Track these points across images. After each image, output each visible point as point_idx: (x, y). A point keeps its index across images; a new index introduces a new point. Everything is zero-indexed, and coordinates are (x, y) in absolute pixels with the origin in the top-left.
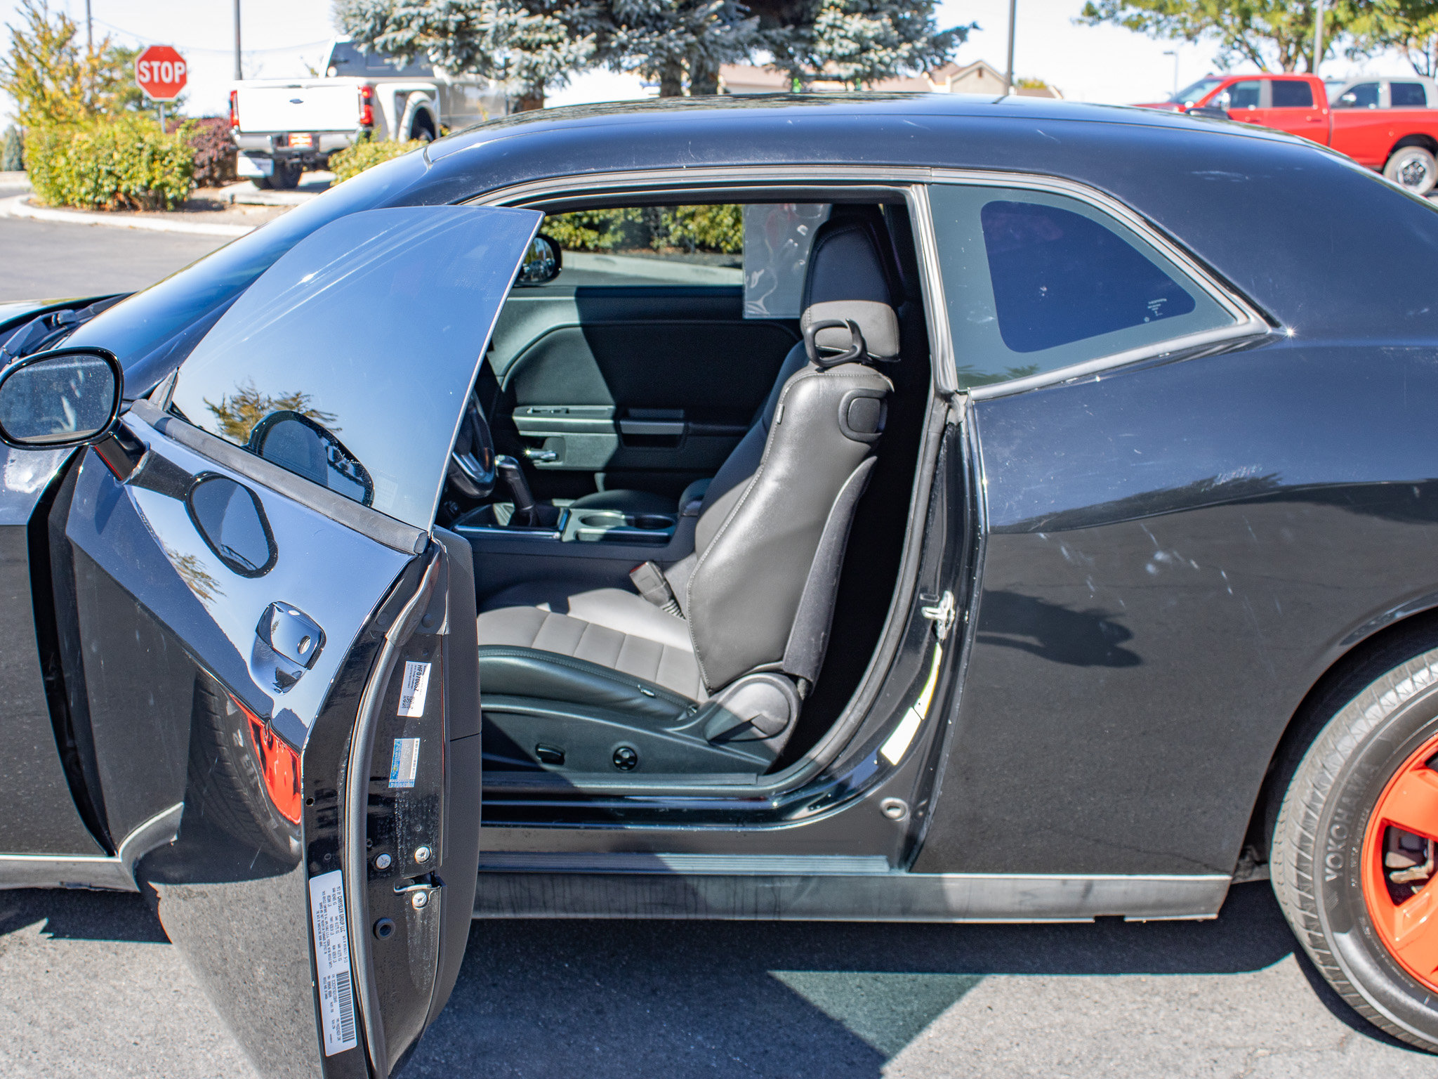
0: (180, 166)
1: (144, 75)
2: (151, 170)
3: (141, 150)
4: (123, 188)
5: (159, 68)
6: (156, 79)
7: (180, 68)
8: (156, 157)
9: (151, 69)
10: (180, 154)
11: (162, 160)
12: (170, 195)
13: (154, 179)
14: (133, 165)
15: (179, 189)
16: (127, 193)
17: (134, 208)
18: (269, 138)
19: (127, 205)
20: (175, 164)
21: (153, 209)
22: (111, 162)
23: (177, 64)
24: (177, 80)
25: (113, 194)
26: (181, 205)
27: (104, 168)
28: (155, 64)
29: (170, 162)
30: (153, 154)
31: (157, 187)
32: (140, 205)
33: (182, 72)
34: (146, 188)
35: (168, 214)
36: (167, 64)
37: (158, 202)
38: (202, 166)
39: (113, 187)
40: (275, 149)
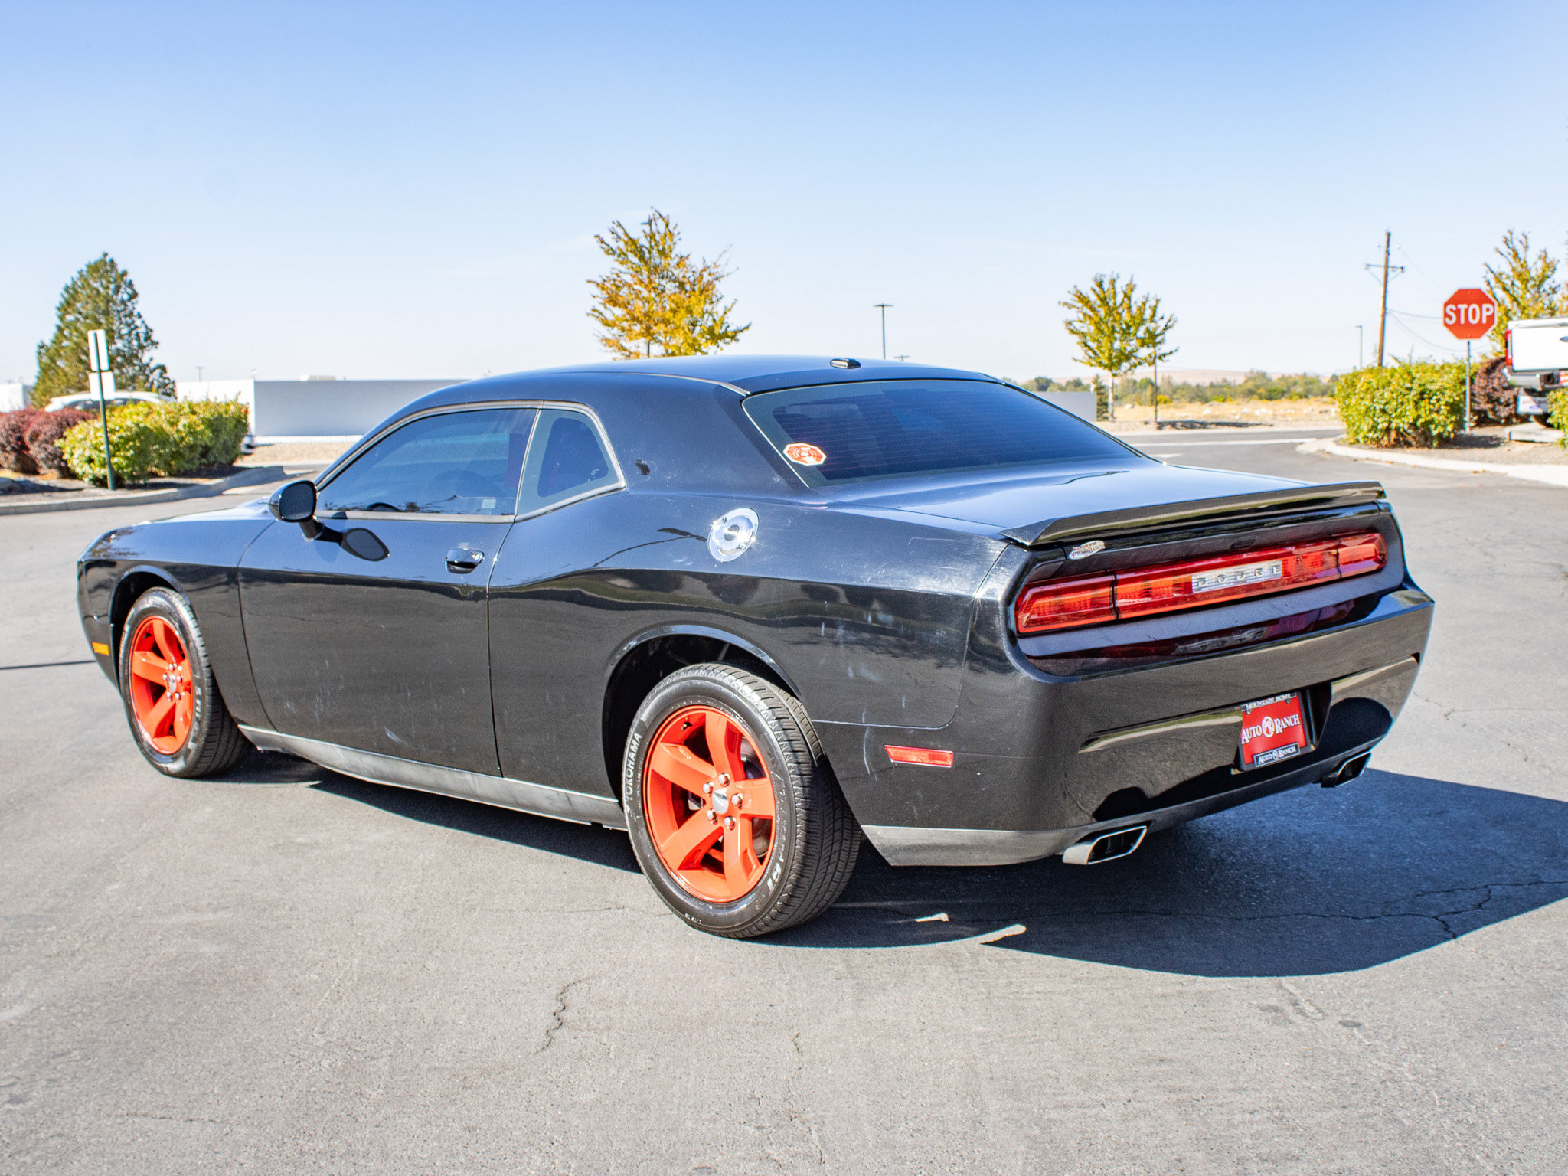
0: (1447, 404)
1: (1451, 318)
2: (1417, 408)
3: (1410, 389)
4: (1393, 426)
5: (1466, 311)
6: (1463, 321)
7: (1488, 310)
8: (1425, 396)
9: (1458, 312)
10: (1448, 393)
11: (1430, 399)
12: (1435, 433)
13: (1419, 417)
14: (1402, 404)
15: (1445, 426)
16: (1397, 429)
17: (1408, 444)
18: (1538, 376)
19: (1401, 442)
20: (1442, 403)
21: (1423, 446)
22: (1384, 402)
23: (1485, 306)
24: (1484, 321)
25: (1388, 430)
26: (1445, 442)
27: (1378, 407)
28: (1462, 307)
29: (1438, 400)
30: (1422, 393)
31: (1422, 424)
32: (1414, 443)
33: (1490, 313)
34: (1413, 425)
35: (1433, 451)
36: (1475, 306)
37: (1424, 437)
38: (1508, 405)
39: (1386, 425)
40: (1543, 387)
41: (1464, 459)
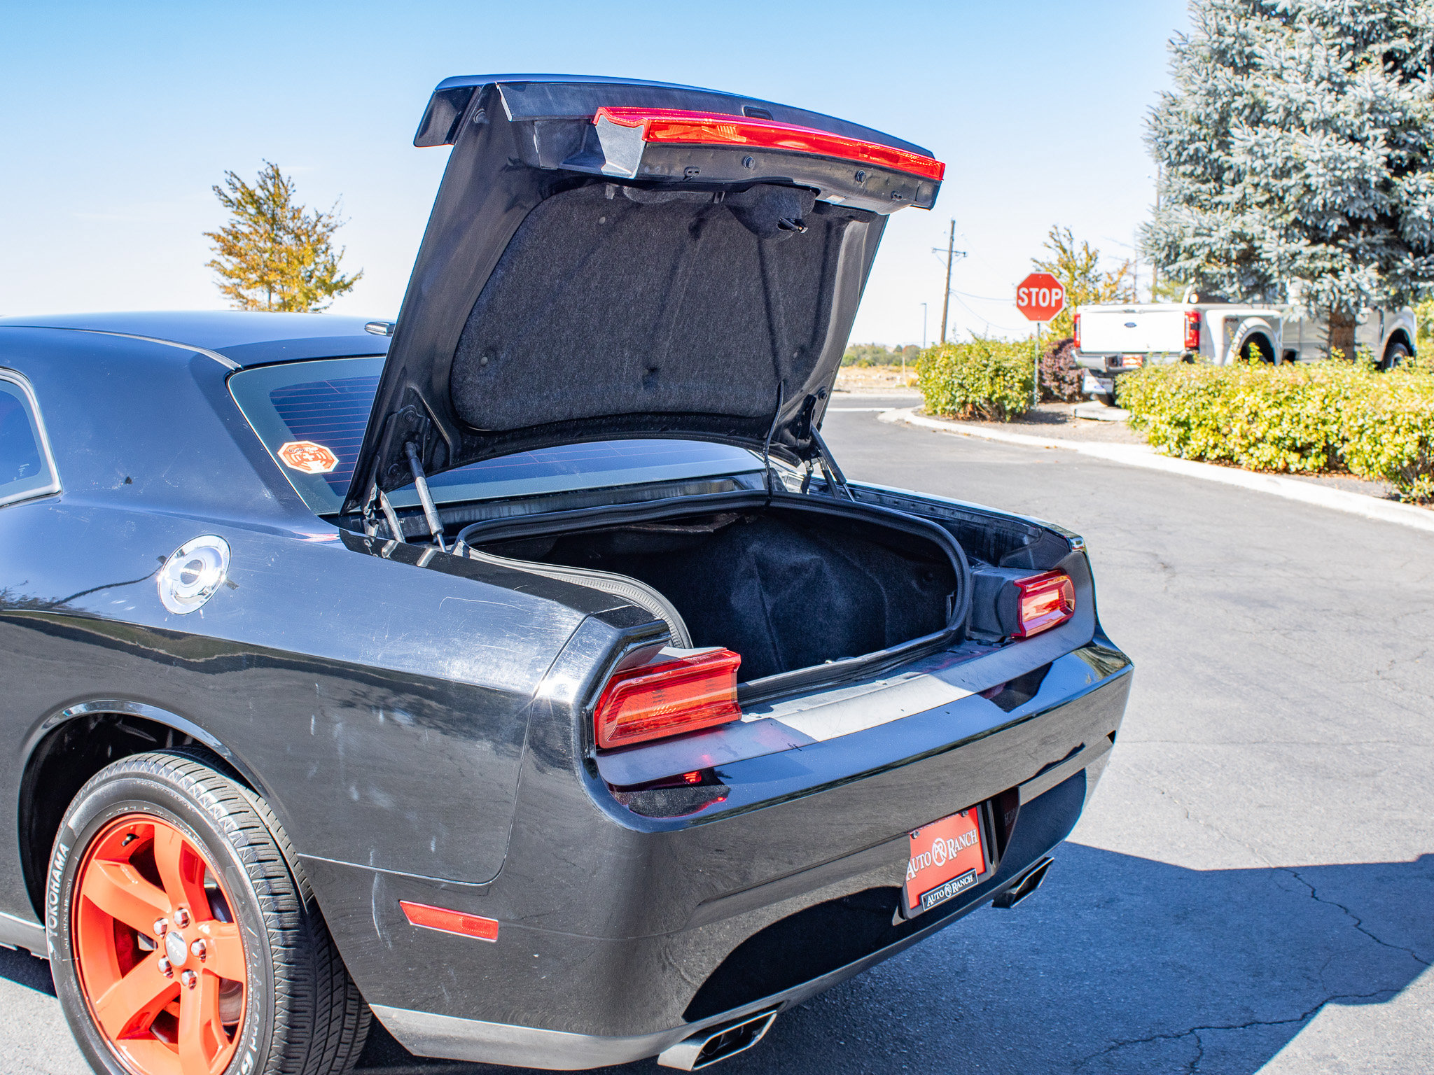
0: (1020, 381)
1: (1023, 300)
2: (992, 385)
3: (986, 366)
4: (970, 400)
5: (1037, 294)
6: (1034, 304)
7: (1057, 294)
8: (1000, 373)
9: (1029, 295)
10: (1021, 371)
11: (1005, 376)
12: (1008, 408)
13: (994, 392)
14: (979, 379)
15: (1017, 402)
16: (973, 403)
17: (983, 418)
18: (1103, 358)
19: (977, 415)
20: (1016, 380)
21: (997, 420)
22: (962, 377)
23: (1054, 290)
24: (1053, 304)
25: (964, 404)
26: (1018, 417)
27: (956, 381)
28: (1034, 290)
29: (1012, 377)
30: (997, 370)
31: (997, 399)
32: (988, 417)
33: (1058, 297)
34: (989, 400)
35: (1006, 425)
36: (1045, 290)
37: (998, 412)
38: (1072, 384)
39: (963, 398)
40: (1107, 369)
41: (1036, 434)
